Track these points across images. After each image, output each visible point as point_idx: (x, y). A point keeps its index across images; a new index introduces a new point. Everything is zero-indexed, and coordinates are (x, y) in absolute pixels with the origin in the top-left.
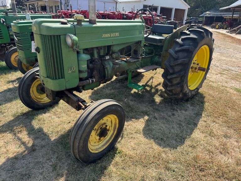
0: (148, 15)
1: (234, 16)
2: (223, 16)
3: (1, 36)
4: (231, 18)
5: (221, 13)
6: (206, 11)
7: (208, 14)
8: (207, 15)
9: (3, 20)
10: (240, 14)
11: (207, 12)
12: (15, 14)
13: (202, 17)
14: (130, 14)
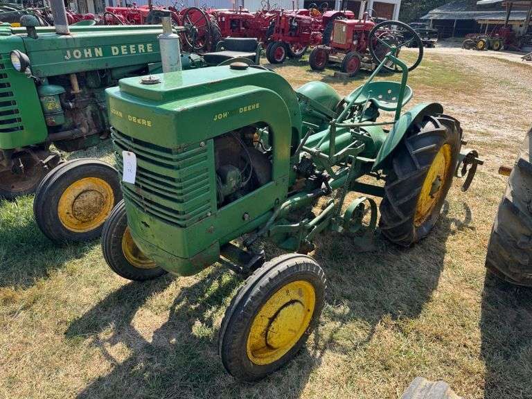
0: (362, 21)
1: (511, 18)
2: (476, 18)
3: (8, 104)
4: (504, 23)
5: (470, 12)
6: (433, 8)
7: (436, 14)
8: (436, 17)
9: (21, 59)
10: (528, 15)
11: (436, 11)
12: (61, 28)
13: (425, 20)
14: (307, 17)
